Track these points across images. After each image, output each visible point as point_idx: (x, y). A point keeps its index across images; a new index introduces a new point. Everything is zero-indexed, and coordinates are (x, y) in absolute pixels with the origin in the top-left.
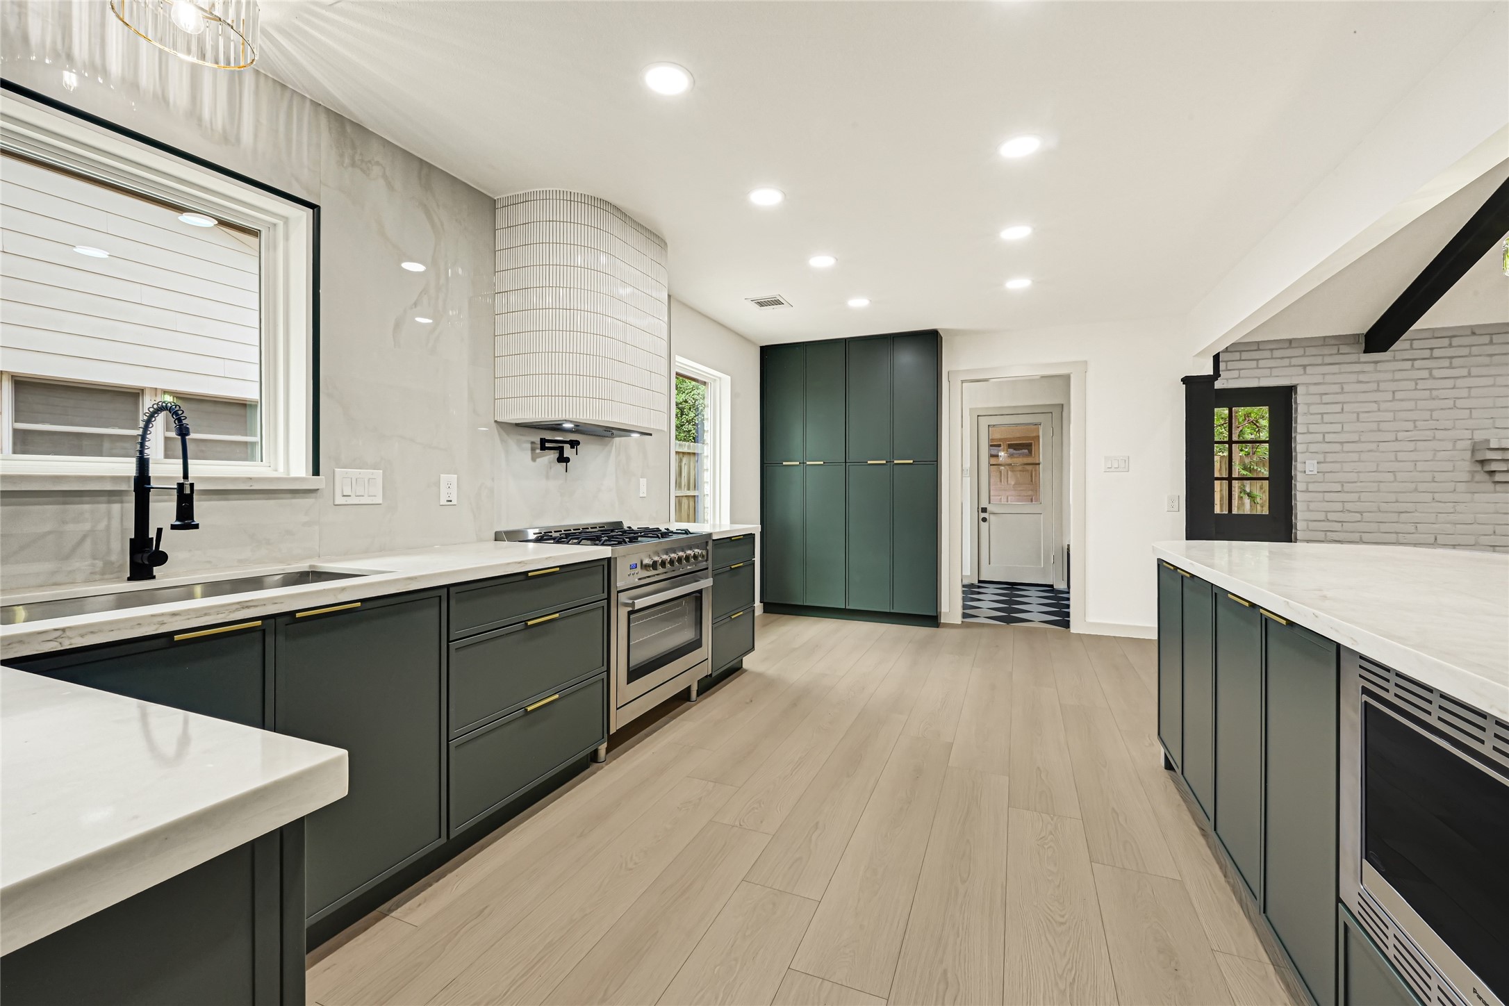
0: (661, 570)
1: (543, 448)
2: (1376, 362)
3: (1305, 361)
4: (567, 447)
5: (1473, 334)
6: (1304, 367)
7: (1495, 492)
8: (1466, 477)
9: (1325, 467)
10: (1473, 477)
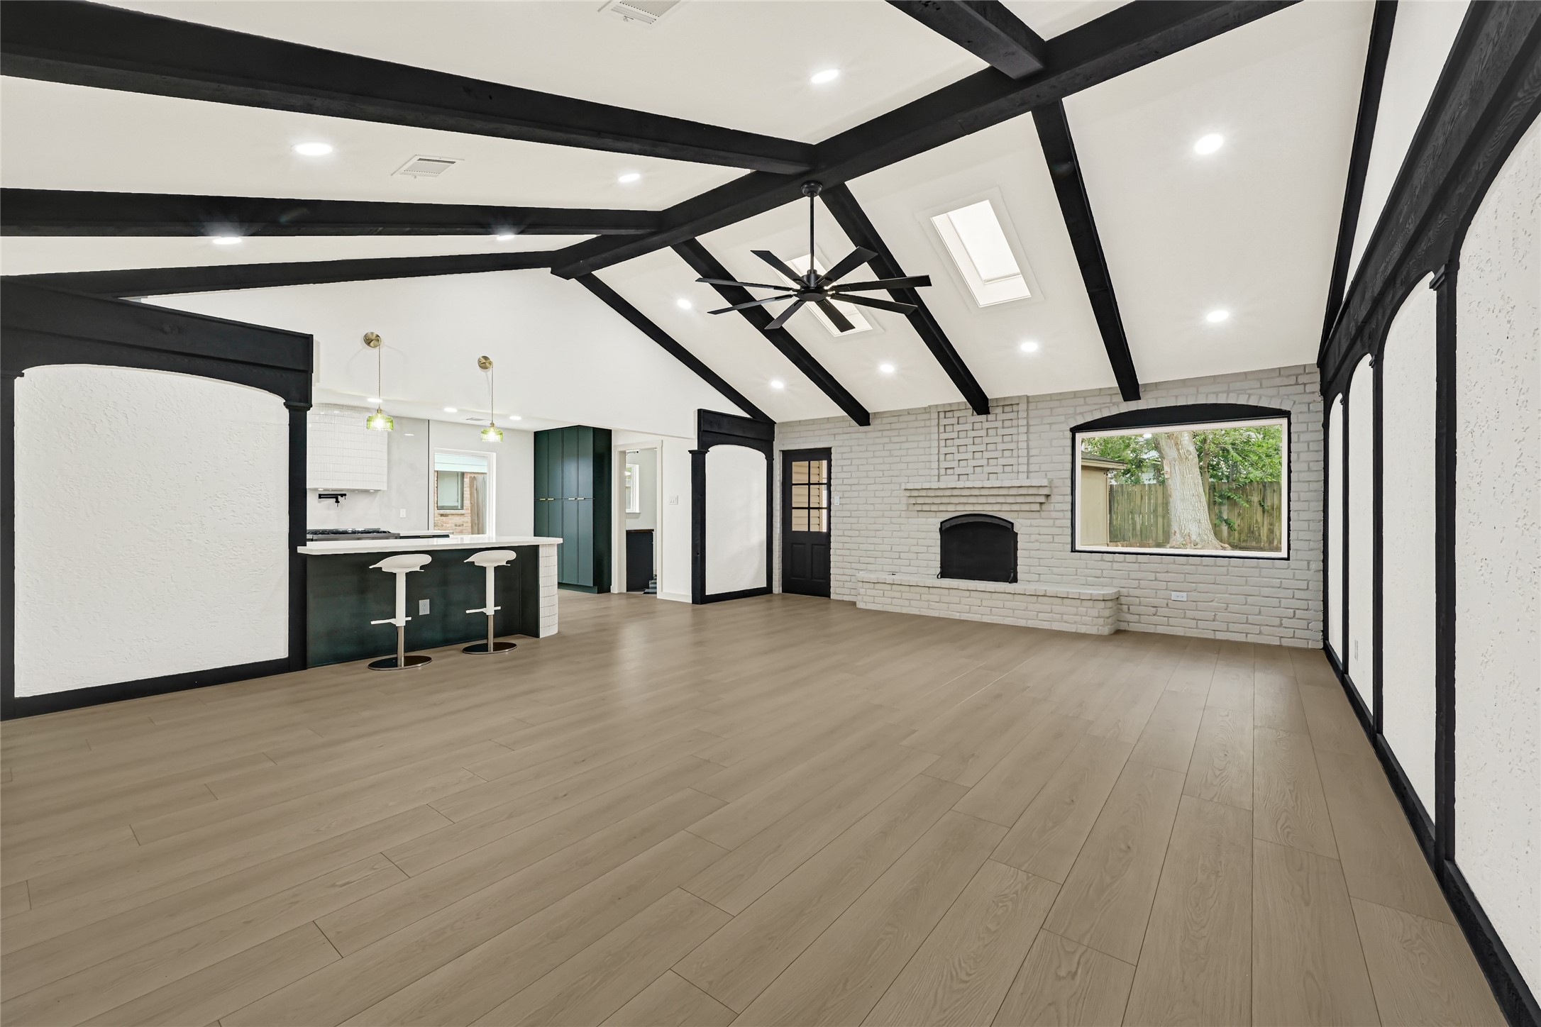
1: (320, 497)
2: (866, 432)
3: (836, 431)
4: (339, 497)
5: (909, 414)
6: (835, 435)
7: (918, 517)
8: (904, 507)
9: (844, 501)
10: (908, 507)
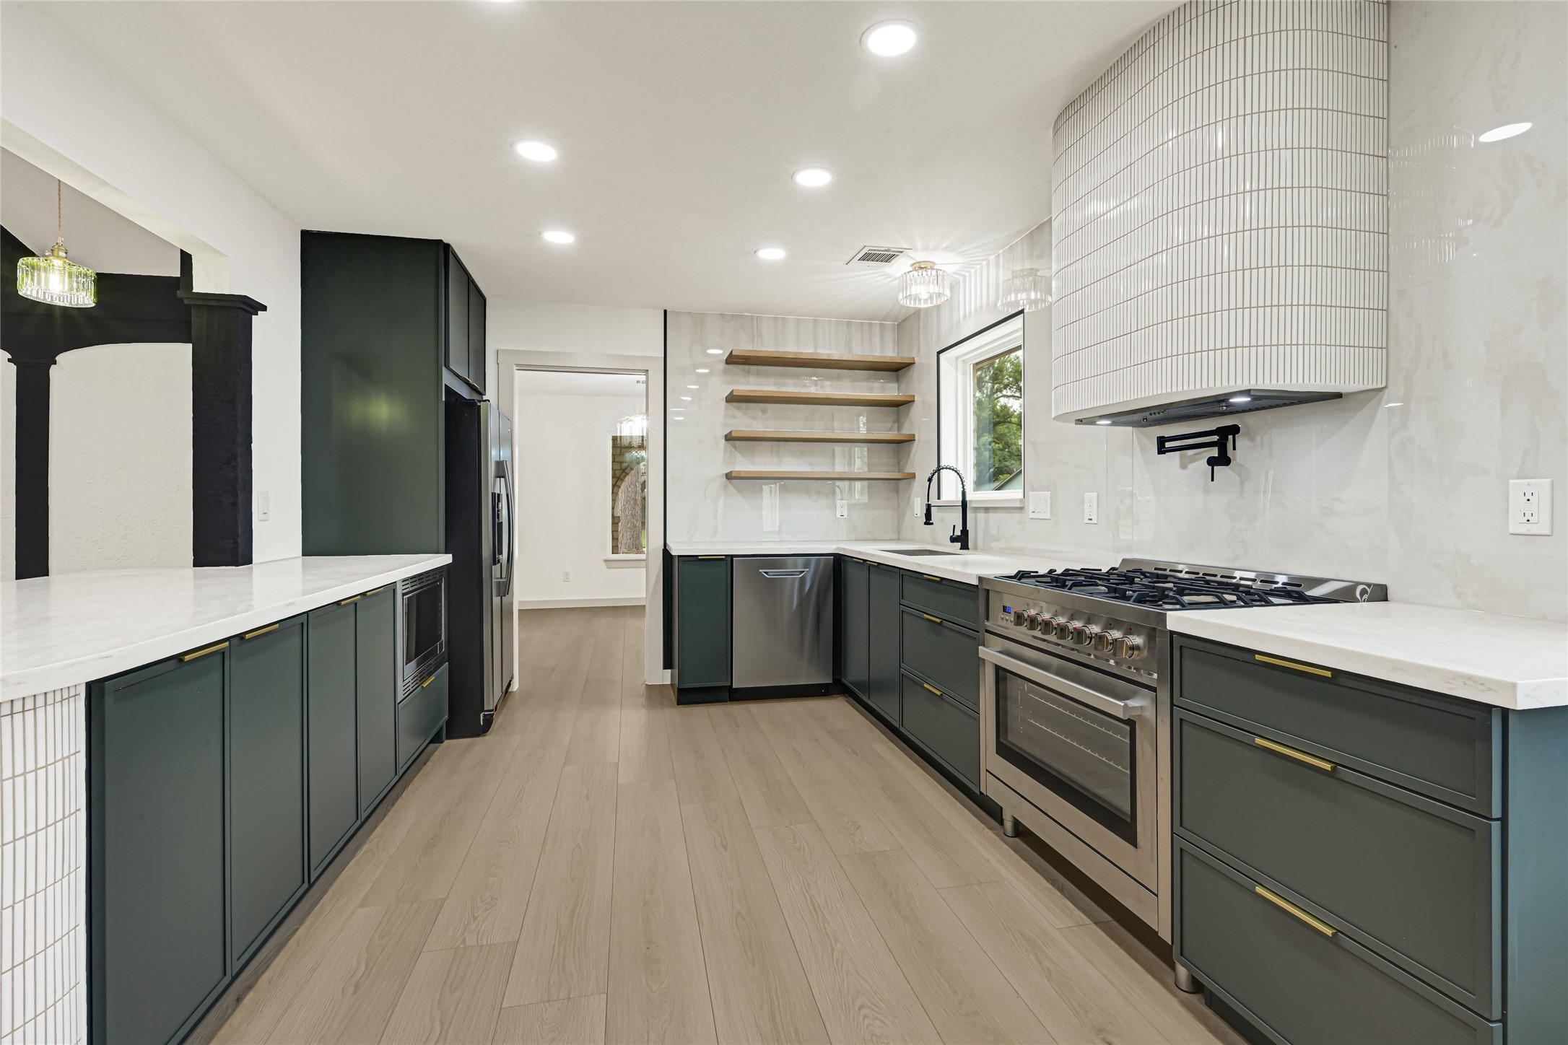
0: (1068, 642)
1: (1162, 450)
